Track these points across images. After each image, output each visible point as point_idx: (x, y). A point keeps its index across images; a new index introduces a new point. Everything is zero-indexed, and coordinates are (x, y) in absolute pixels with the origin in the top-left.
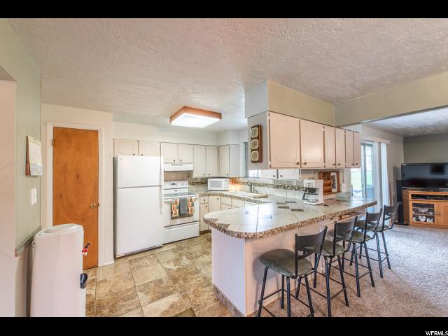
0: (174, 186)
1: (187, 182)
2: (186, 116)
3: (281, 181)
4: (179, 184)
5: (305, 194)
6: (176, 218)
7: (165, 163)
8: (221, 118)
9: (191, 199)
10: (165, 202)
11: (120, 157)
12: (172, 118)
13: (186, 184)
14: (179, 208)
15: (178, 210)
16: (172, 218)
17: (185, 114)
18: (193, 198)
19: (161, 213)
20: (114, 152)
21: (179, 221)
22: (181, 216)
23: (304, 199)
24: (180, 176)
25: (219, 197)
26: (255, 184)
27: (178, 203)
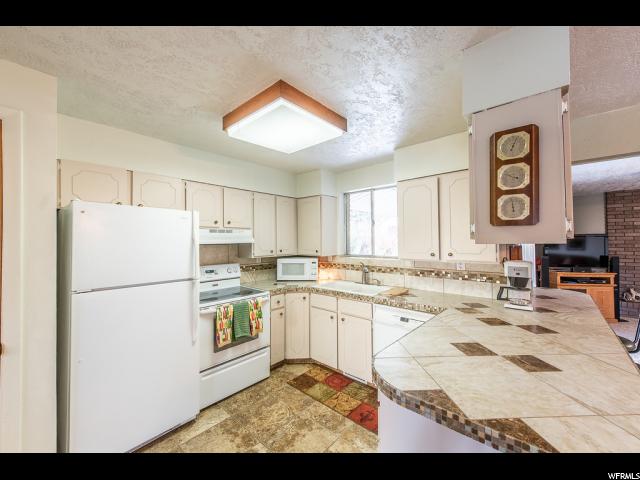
0: (213, 276)
1: (237, 266)
2: (282, 107)
3: (448, 264)
4: (222, 271)
5: (502, 289)
6: (225, 347)
7: (201, 227)
8: (345, 130)
9: (257, 304)
10: (201, 315)
11: (77, 206)
12: (228, 119)
13: (235, 270)
14: (233, 326)
15: (229, 331)
16: (217, 349)
17: (281, 102)
18: (260, 300)
19: (193, 343)
20: (59, 196)
21: (230, 353)
22: (236, 341)
23: (499, 298)
24: (221, 255)
25: (306, 295)
26: (372, 269)
27: (231, 314)
